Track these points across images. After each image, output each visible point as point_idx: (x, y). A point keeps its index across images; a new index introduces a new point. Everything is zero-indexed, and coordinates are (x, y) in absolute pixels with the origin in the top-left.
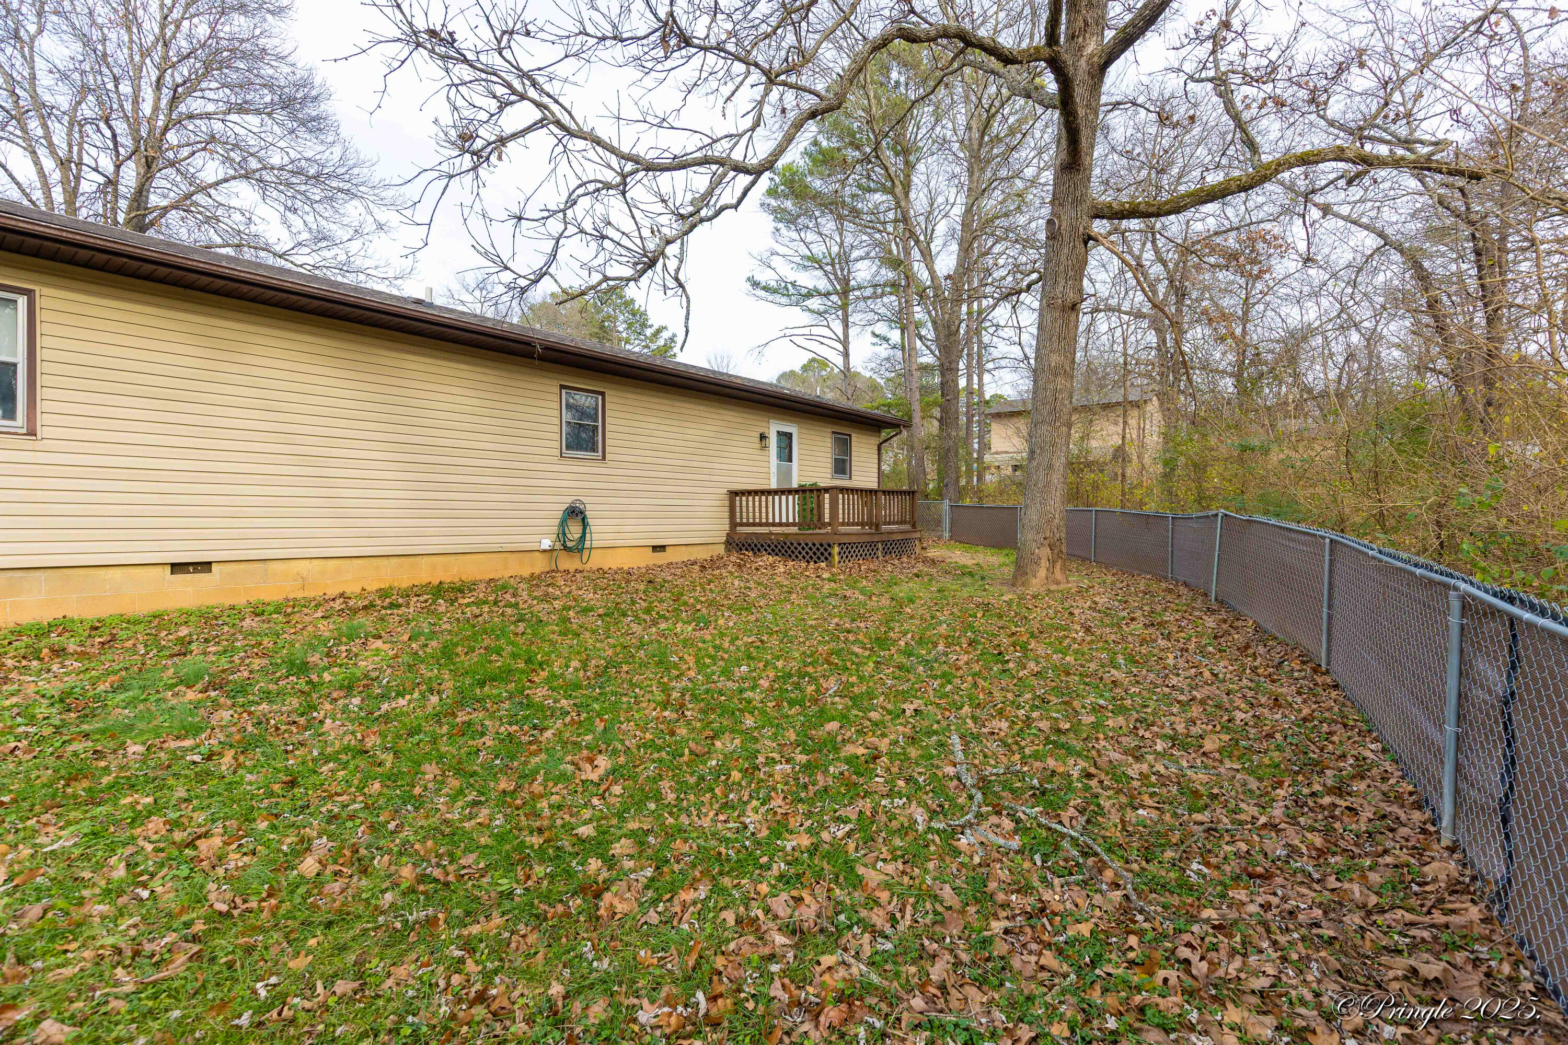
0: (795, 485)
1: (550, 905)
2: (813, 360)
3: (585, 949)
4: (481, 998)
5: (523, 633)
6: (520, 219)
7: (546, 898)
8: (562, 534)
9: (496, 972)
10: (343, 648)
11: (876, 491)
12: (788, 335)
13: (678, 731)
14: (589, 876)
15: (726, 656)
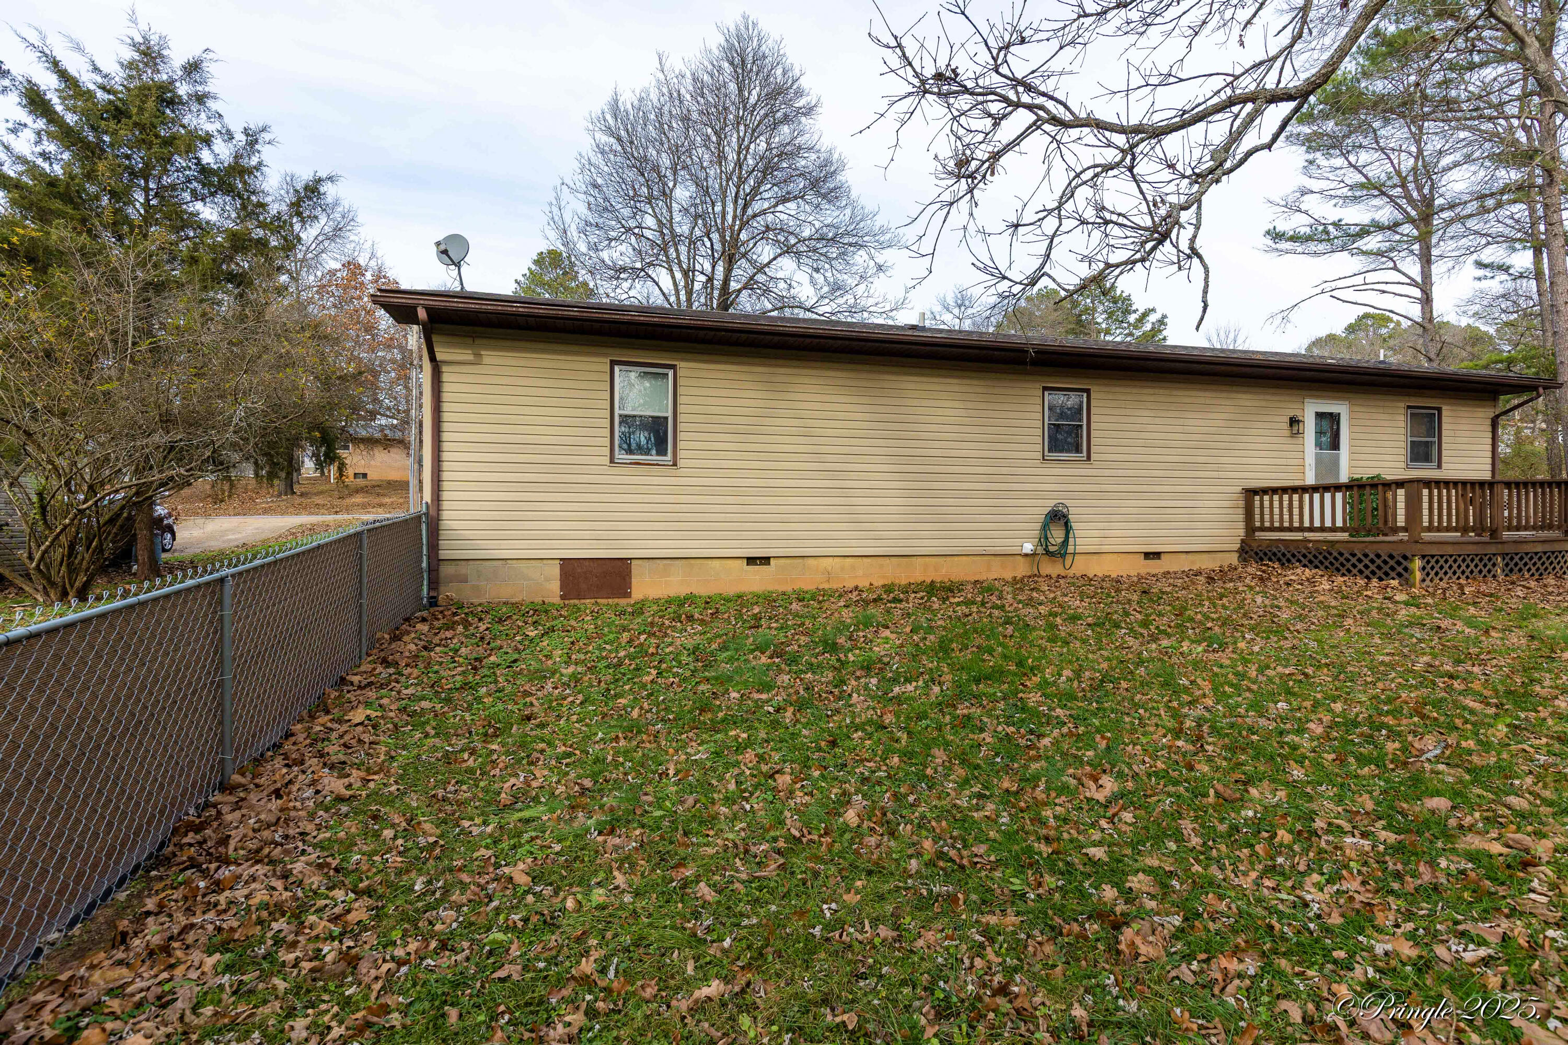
0: (1344, 478)
1: (1064, 920)
2: (1366, 316)
3: (1107, 982)
4: (1003, 990)
5: (1011, 636)
6: (1016, 226)
7: (1060, 910)
8: (1044, 539)
9: (1015, 970)
10: (861, 634)
11: (1491, 484)
12: (1329, 290)
13: (1197, 766)
14: (1105, 904)
15: (1255, 687)
